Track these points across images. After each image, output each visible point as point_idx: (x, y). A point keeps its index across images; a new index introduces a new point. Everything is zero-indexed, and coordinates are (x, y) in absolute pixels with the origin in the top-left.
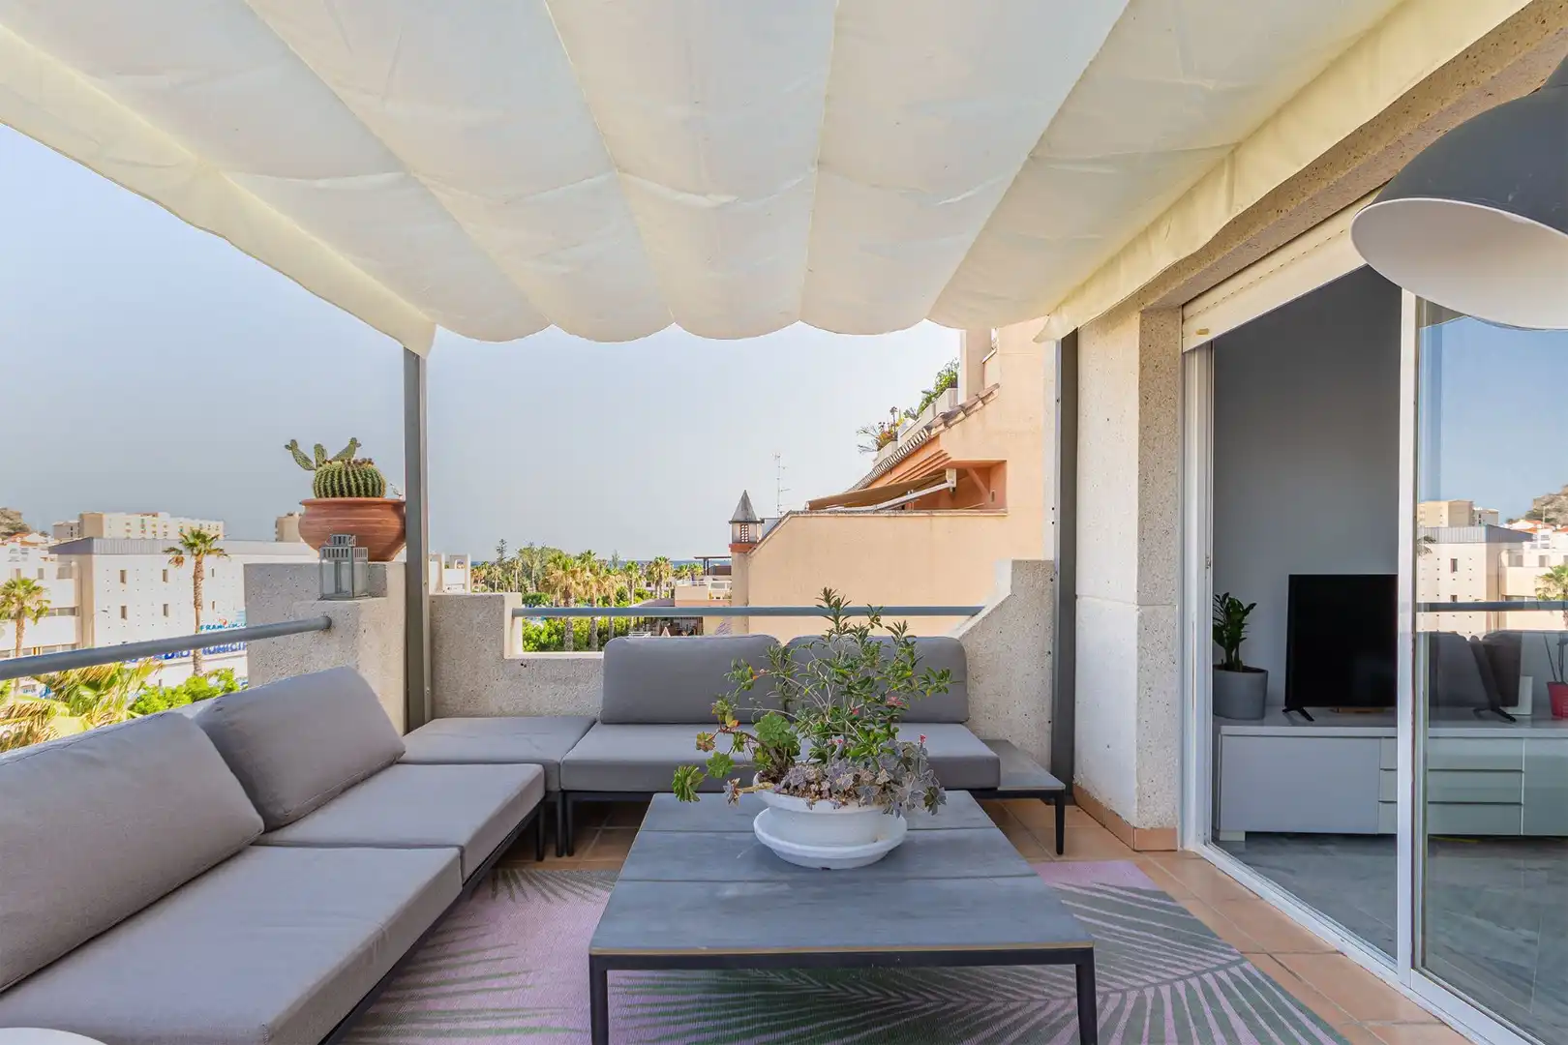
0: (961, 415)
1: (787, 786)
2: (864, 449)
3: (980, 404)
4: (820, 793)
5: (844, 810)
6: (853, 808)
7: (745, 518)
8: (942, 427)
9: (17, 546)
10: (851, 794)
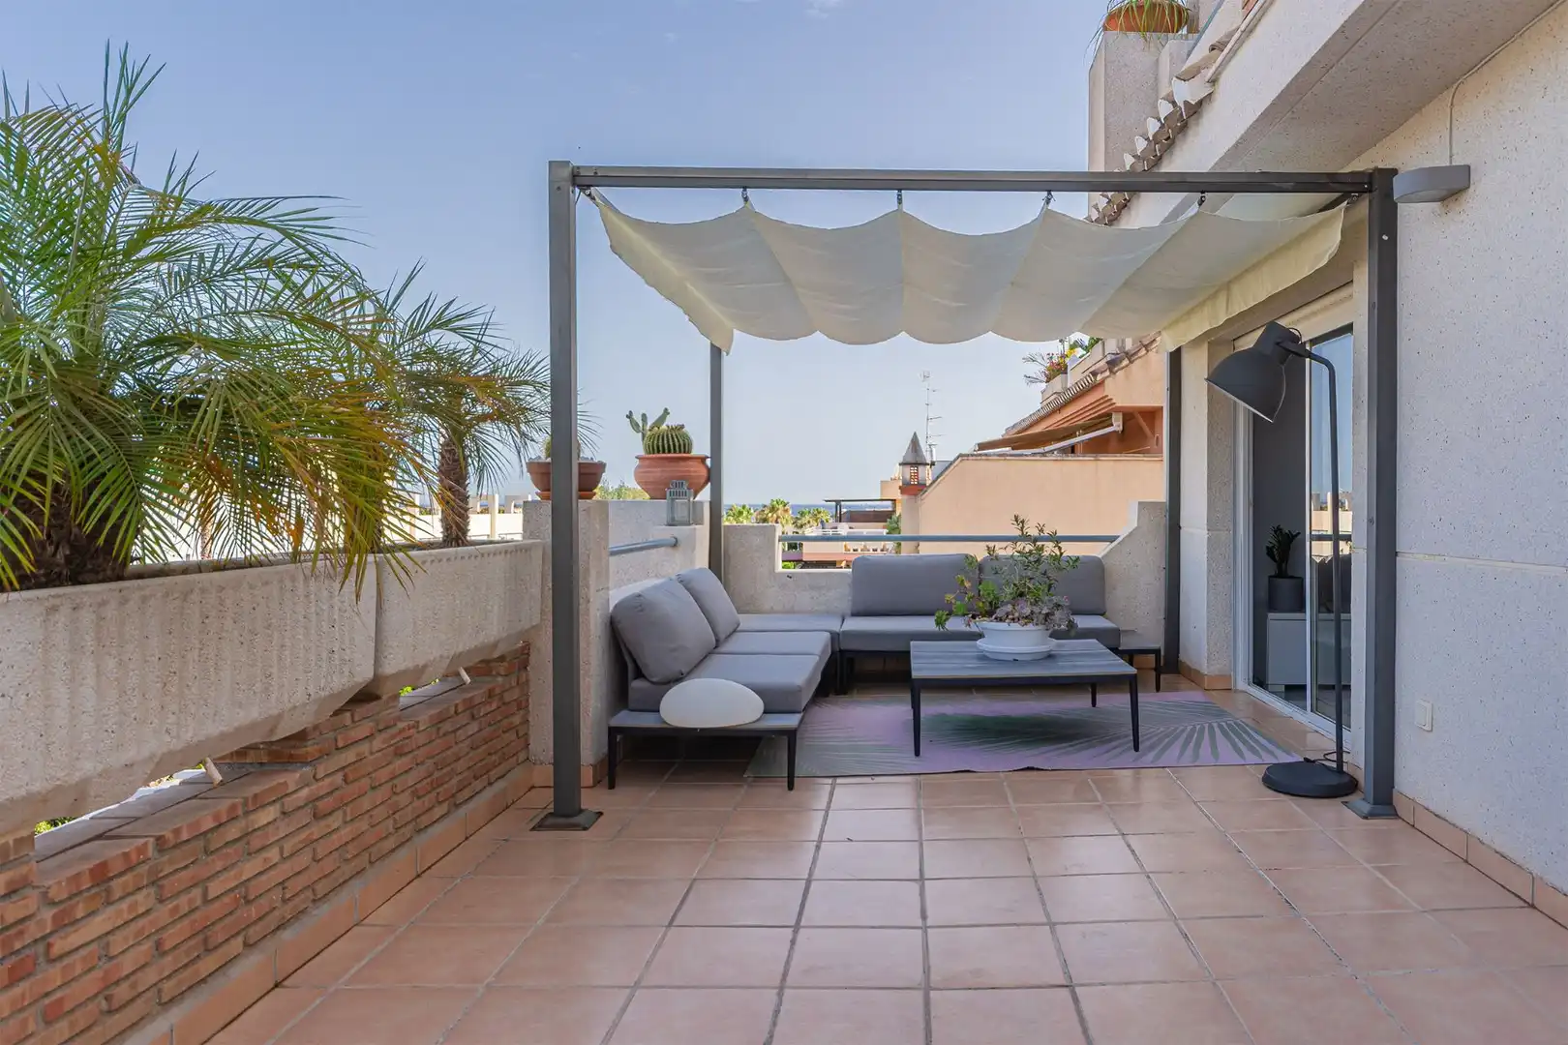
0: (1125, 362)
1: (996, 618)
2: (1031, 380)
3: (1143, 351)
4: (1013, 619)
5: (1025, 628)
6: (1030, 627)
7: (915, 459)
8: (1107, 373)
10: (1029, 618)
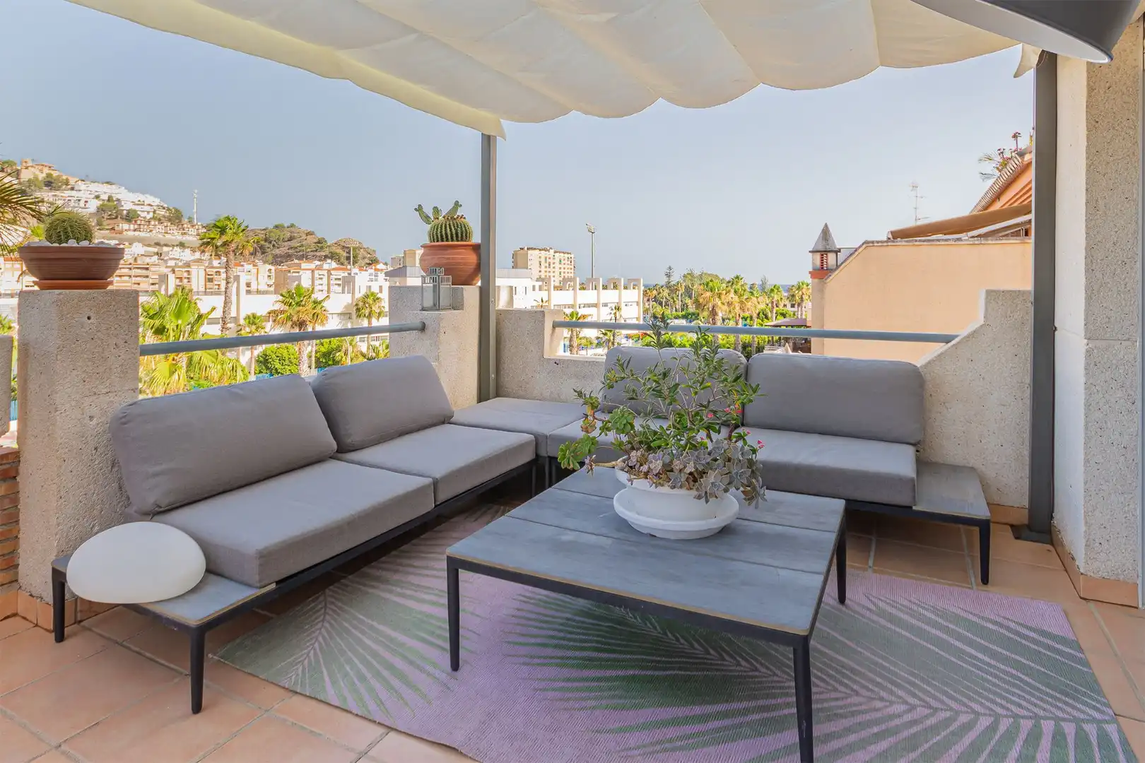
7: (825, 248)
9: (372, 271)
